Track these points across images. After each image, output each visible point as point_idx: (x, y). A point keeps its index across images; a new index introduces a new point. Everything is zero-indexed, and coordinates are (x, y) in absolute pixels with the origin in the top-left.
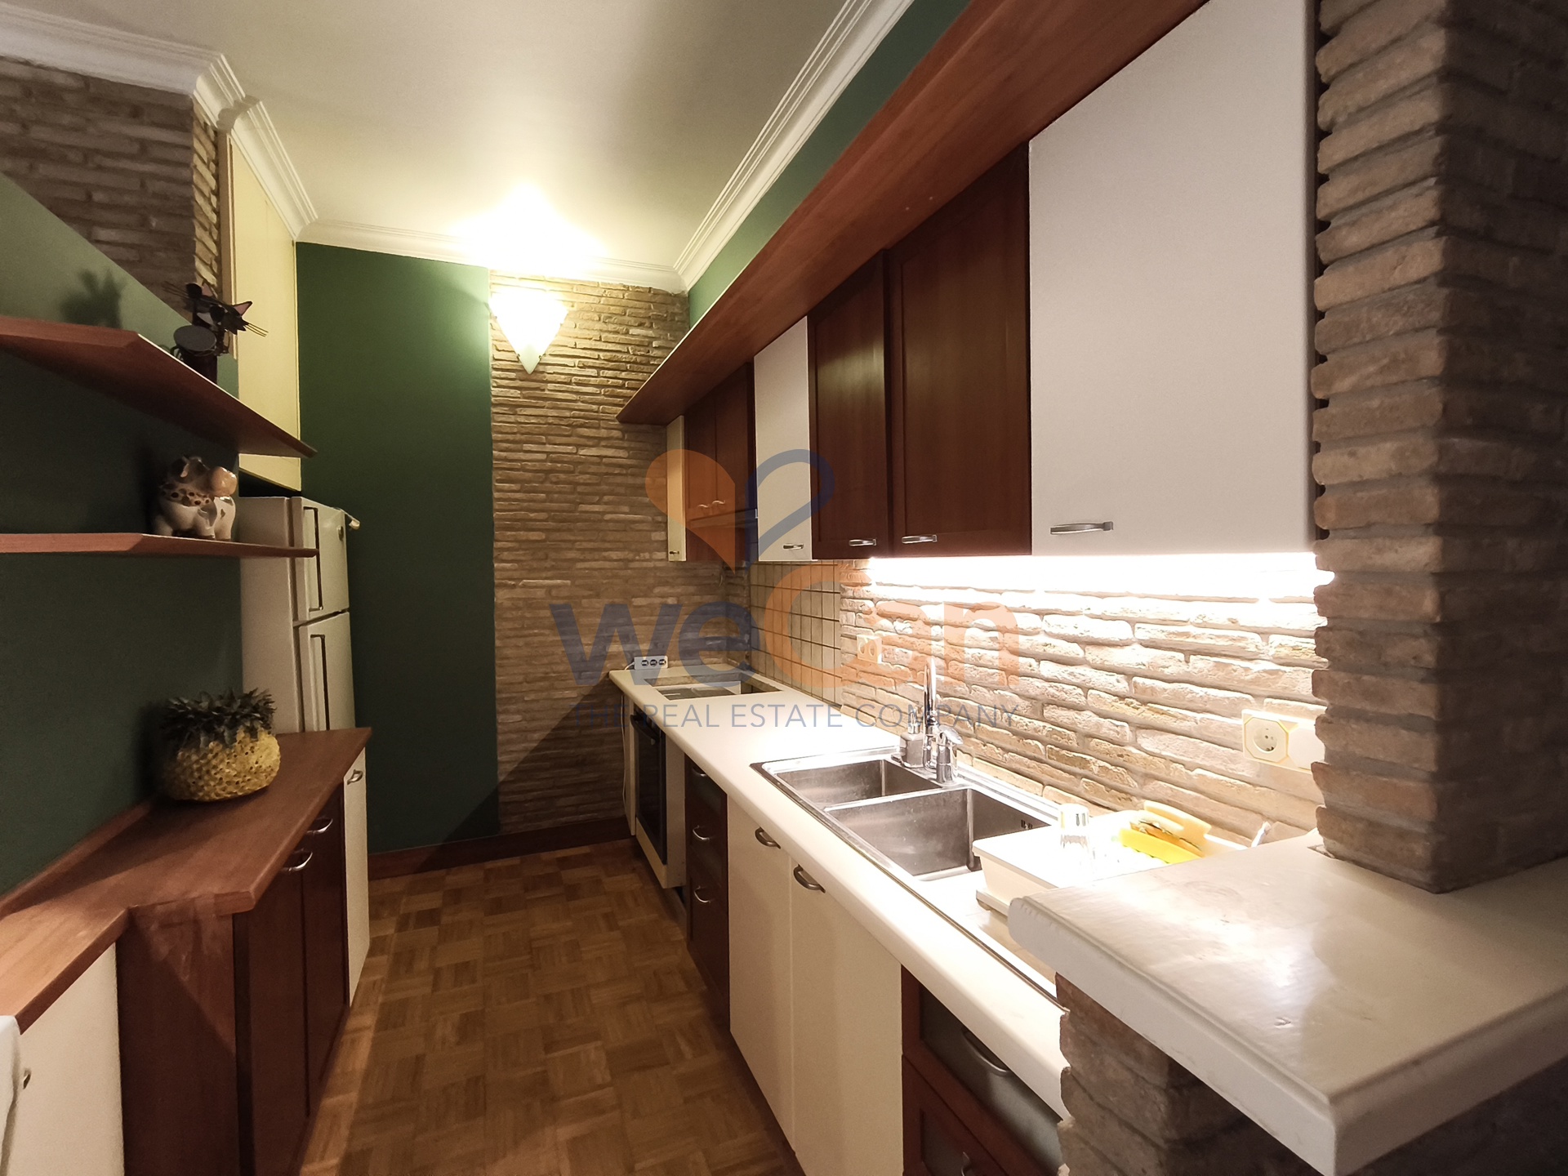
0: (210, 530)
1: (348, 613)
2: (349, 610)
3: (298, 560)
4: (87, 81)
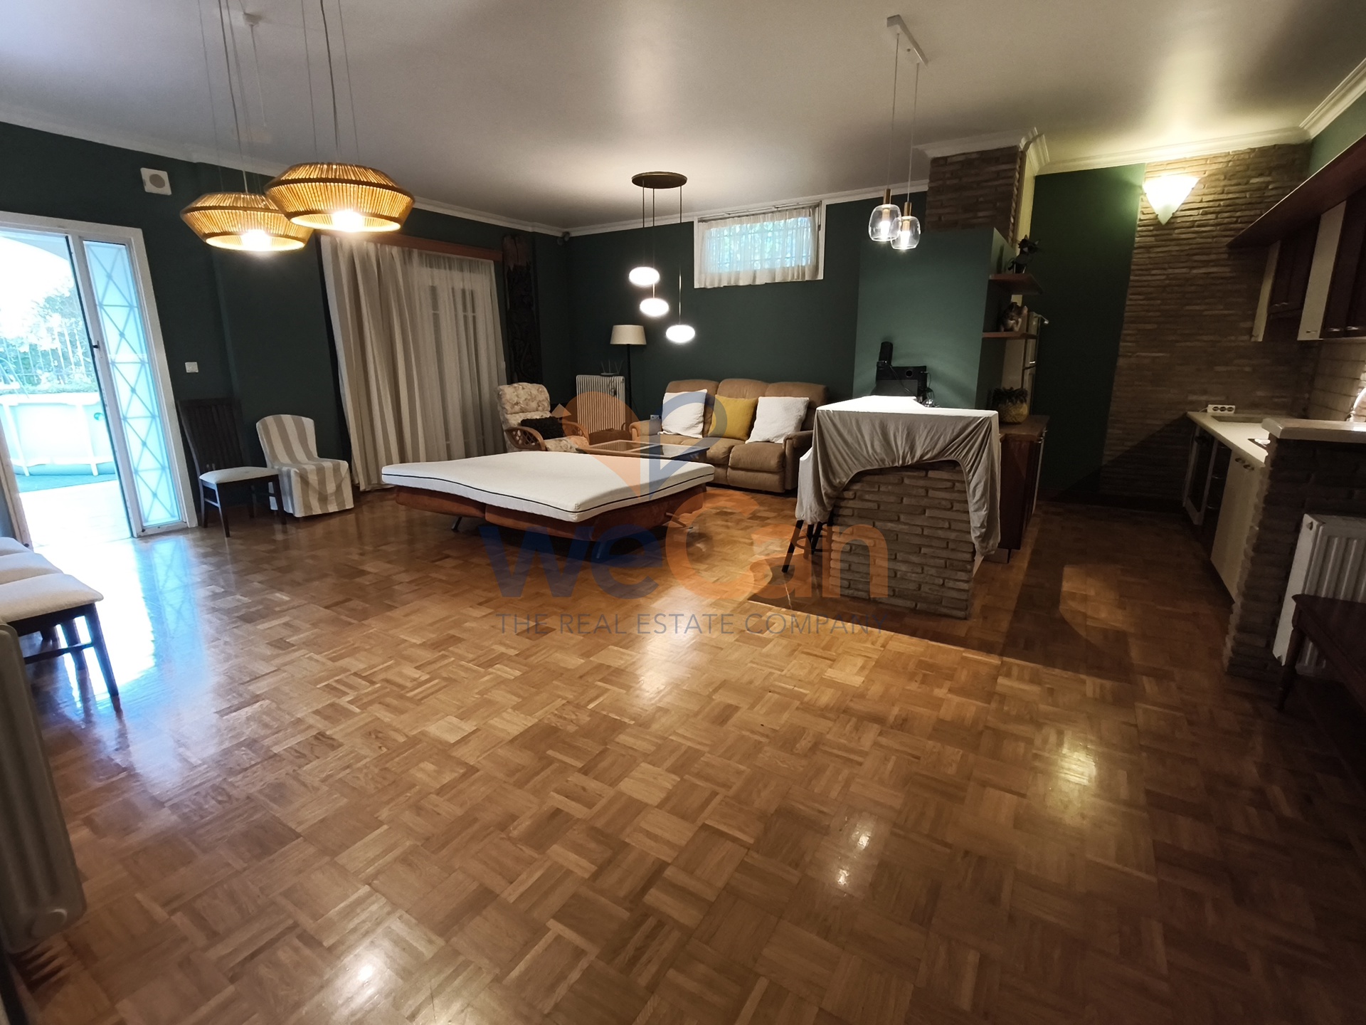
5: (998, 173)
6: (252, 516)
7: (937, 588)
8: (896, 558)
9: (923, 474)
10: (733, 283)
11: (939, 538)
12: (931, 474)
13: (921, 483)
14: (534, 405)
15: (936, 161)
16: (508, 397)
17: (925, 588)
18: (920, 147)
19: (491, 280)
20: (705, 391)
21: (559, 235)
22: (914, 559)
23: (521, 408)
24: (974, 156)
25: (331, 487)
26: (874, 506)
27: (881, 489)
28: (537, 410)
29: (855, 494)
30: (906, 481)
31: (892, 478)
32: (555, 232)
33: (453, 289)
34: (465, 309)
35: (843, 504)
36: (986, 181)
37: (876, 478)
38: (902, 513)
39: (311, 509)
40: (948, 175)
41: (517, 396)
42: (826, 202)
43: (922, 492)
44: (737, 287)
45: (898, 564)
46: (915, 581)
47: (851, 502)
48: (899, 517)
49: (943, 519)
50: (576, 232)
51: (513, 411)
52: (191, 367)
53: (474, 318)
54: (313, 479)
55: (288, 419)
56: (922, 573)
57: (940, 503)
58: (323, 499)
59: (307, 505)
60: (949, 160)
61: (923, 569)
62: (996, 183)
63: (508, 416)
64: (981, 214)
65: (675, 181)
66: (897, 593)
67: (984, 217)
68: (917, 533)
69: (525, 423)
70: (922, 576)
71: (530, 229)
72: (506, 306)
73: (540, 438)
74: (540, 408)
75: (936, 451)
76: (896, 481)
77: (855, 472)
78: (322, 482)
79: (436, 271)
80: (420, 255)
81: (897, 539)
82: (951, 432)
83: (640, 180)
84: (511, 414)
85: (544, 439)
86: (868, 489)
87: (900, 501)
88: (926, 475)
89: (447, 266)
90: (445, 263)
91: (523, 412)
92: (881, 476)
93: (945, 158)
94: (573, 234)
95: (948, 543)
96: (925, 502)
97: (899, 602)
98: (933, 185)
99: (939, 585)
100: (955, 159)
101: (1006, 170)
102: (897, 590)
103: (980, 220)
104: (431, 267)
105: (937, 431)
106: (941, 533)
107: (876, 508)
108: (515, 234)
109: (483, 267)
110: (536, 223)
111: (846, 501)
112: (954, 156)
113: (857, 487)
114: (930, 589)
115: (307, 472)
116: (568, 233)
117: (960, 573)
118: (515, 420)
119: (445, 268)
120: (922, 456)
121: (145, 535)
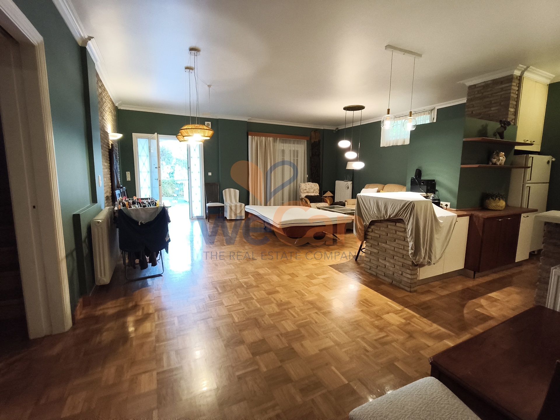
0: (498, 163)
1: (548, 184)
2: (549, 183)
3: (526, 169)
4: (494, 80)
5: (502, 88)
6: (219, 218)
7: (399, 275)
8: (385, 259)
9: (394, 224)
10: (394, 144)
11: (400, 253)
12: (398, 224)
13: (394, 228)
14: (312, 190)
15: (470, 87)
16: (302, 187)
17: (395, 275)
18: (461, 82)
19: (305, 147)
20: (377, 188)
21: (335, 129)
22: (392, 261)
23: (307, 191)
24: (489, 82)
25: (238, 212)
26: (378, 236)
27: (381, 229)
28: (314, 193)
29: (372, 230)
30: (389, 226)
31: (384, 225)
32: (334, 128)
33: (290, 150)
34: (294, 157)
35: (368, 233)
36: (495, 93)
37: (379, 224)
38: (387, 240)
39: (232, 217)
40: (476, 93)
41: (306, 187)
42: (437, 108)
43: (394, 232)
44: (397, 146)
45: (386, 262)
46: (392, 271)
47: (371, 233)
48: (386, 242)
49: (402, 245)
50: (341, 128)
51: (304, 192)
52: (210, 174)
53: (297, 159)
54: (233, 208)
55: (232, 190)
56: (394, 267)
57: (400, 238)
58: (236, 214)
59: (231, 216)
60: (477, 86)
61: (394, 266)
62: (501, 93)
63: (301, 194)
64: (493, 109)
65: (361, 108)
66: (386, 275)
67: (494, 110)
68: (392, 249)
69: (307, 197)
70: (394, 269)
71: (322, 128)
72: (310, 155)
73: (309, 202)
74: (315, 192)
75: (394, 214)
76: (385, 226)
77: (370, 221)
78: (236, 209)
79: (285, 144)
80: (280, 140)
81: (386, 251)
82: (399, 206)
83: (347, 109)
84: (303, 193)
85: (310, 203)
86: (376, 228)
87: (387, 235)
88: (396, 225)
89: (289, 143)
90: (288, 142)
91: (308, 193)
92: (380, 224)
93: (475, 85)
94: (340, 129)
95: (403, 255)
96: (395, 236)
97: (386, 279)
98: (469, 97)
99: (400, 274)
100: (480, 85)
101: (506, 87)
102: (386, 273)
103: (492, 111)
104: (283, 143)
105: (395, 206)
106: (401, 251)
107: (379, 237)
108: (316, 130)
109: (302, 142)
110: (324, 126)
111: (369, 232)
112: (479, 83)
113: (372, 227)
114: (397, 275)
115: (232, 206)
116: (337, 128)
117: (408, 270)
118: (303, 195)
119: (288, 143)
120: (390, 216)
121: (192, 218)
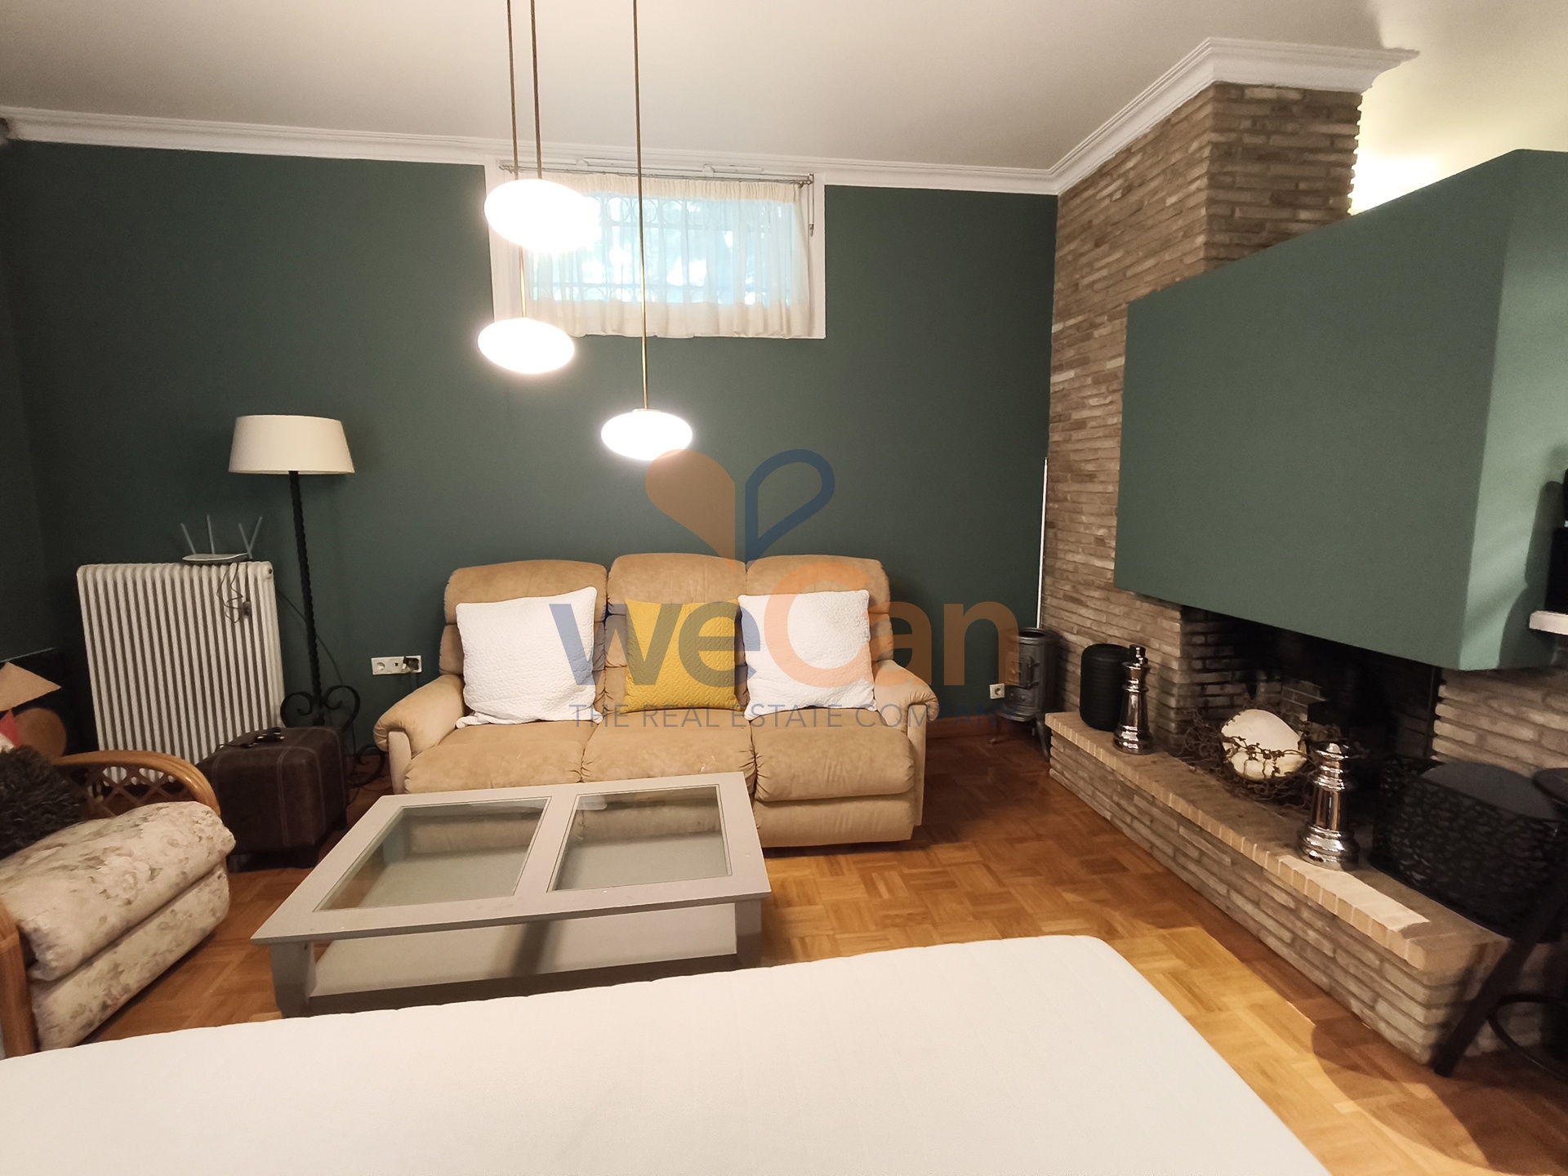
5: (1332, 139)
15: (1223, 89)
24: (1292, 95)
36: (1312, 150)
40: (1246, 124)
42: (824, 179)
50: (46, 128)
60: (1248, 93)
62: (1328, 158)
67: (1307, 222)
93: (1240, 89)
100: (1258, 94)
101: (1343, 136)
